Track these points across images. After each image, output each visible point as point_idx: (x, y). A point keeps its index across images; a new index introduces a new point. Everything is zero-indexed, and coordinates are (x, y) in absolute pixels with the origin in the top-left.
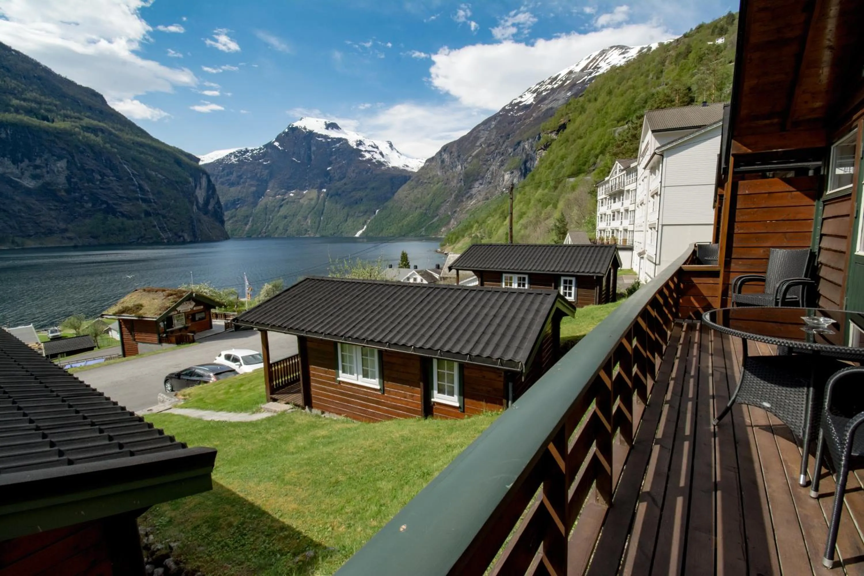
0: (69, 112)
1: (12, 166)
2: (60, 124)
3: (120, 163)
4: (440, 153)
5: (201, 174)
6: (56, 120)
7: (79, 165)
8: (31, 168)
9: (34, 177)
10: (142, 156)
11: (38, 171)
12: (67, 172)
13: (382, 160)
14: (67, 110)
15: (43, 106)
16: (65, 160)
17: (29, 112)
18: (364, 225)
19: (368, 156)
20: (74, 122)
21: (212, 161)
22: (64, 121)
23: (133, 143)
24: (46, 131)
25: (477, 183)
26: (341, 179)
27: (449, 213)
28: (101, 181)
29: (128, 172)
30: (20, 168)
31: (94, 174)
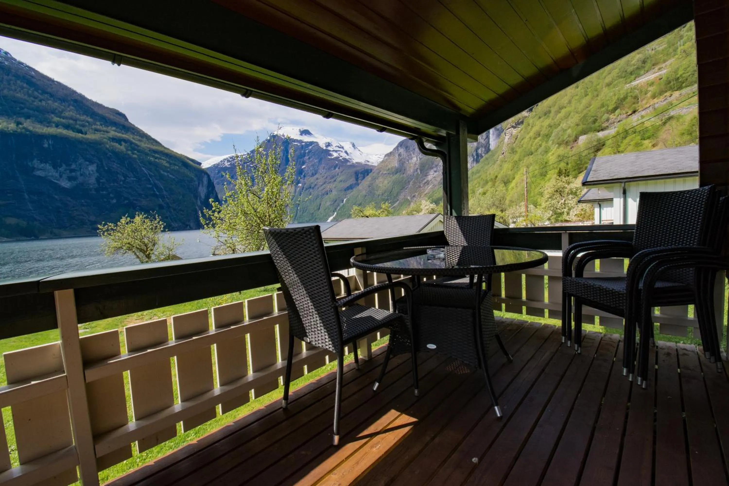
0: (98, 127)
1: (53, 170)
2: (91, 136)
3: (139, 166)
4: (397, 148)
5: (203, 174)
6: (88, 132)
7: (106, 168)
8: (68, 171)
9: (70, 179)
10: (157, 160)
11: (73, 174)
12: (96, 175)
13: (347, 157)
14: (97, 125)
15: (78, 122)
16: (95, 165)
17: (67, 127)
18: (334, 212)
19: (335, 155)
20: (103, 134)
21: (210, 166)
22: (95, 133)
23: (150, 151)
24: (80, 142)
25: (432, 171)
26: (313, 175)
27: (409, 198)
28: (124, 181)
29: (145, 173)
30: (58, 171)
31: (118, 175)
